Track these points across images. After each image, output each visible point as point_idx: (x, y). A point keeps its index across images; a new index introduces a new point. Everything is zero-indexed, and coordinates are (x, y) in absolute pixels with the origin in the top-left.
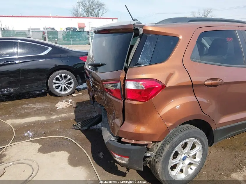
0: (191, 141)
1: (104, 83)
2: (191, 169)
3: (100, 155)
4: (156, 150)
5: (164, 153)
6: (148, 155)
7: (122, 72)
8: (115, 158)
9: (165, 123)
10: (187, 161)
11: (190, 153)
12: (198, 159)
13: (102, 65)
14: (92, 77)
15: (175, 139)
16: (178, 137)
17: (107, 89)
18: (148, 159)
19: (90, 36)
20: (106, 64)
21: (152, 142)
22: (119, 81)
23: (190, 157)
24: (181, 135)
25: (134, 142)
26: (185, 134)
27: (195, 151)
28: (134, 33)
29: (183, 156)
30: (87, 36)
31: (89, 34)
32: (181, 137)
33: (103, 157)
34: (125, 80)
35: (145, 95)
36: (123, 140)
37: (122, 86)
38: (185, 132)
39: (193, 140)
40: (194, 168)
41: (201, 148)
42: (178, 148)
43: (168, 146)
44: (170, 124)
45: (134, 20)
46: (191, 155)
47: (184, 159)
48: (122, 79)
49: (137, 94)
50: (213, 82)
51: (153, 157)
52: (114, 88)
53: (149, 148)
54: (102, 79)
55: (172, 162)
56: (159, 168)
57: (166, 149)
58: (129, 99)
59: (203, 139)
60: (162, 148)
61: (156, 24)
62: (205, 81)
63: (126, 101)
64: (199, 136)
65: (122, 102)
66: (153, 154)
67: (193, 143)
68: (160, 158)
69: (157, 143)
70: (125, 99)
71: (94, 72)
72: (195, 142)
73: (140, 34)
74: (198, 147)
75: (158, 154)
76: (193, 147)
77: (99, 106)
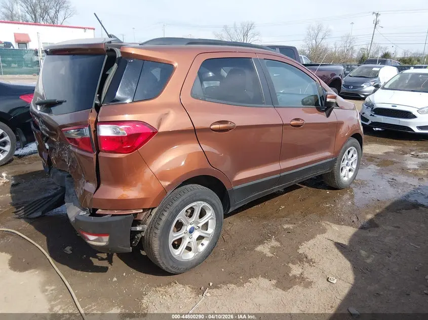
0: (198, 205)
1: (63, 129)
2: (202, 244)
3: (66, 250)
4: (149, 221)
5: (162, 223)
6: (139, 228)
7: (91, 112)
8: (89, 242)
9: (161, 182)
10: (196, 234)
11: (199, 223)
12: (211, 230)
13: (60, 103)
14: (44, 122)
15: (176, 203)
16: (180, 200)
17: (69, 139)
18: (139, 236)
19: (41, 59)
20: (65, 101)
21: (143, 209)
22: (87, 124)
23: (199, 227)
24: (183, 197)
25: (116, 212)
26: (190, 196)
27: (206, 218)
28: (106, 56)
29: (189, 227)
30: (35, 59)
31: (38, 56)
32: (183, 200)
33: (71, 252)
34: (97, 123)
35: (128, 144)
36: (99, 211)
37: (92, 133)
38: (189, 193)
39: (201, 204)
40: (206, 242)
41: (214, 214)
42: (181, 216)
43: (166, 214)
44: (167, 183)
45: (110, 36)
46: (200, 225)
47: (191, 231)
48: (92, 123)
49: (116, 143)
50: (221, 126)
51: (145, 230)
52: (79, 137)
53: (140, 220)
54: (60, 124)
55: (174, 236)
56: (156, 245)
57: (164, 218)
58: (105, 151)
59: (214, 202)
60: (158, 218)
61: (140, 45)
62: (211, 125)
63: (101, 154)
64: (208, 198)
65: (93, 156)
66: (146, 226)
67: (202, 208)
68: (156, 231)
69: (150, 210)
70: (98, 152)
71: (47, 114)
72: (203, 206)
73: (117, 57)
74: (210, 213)
75: (154, 226)
76: (203, 213)
77: (60, 174)
